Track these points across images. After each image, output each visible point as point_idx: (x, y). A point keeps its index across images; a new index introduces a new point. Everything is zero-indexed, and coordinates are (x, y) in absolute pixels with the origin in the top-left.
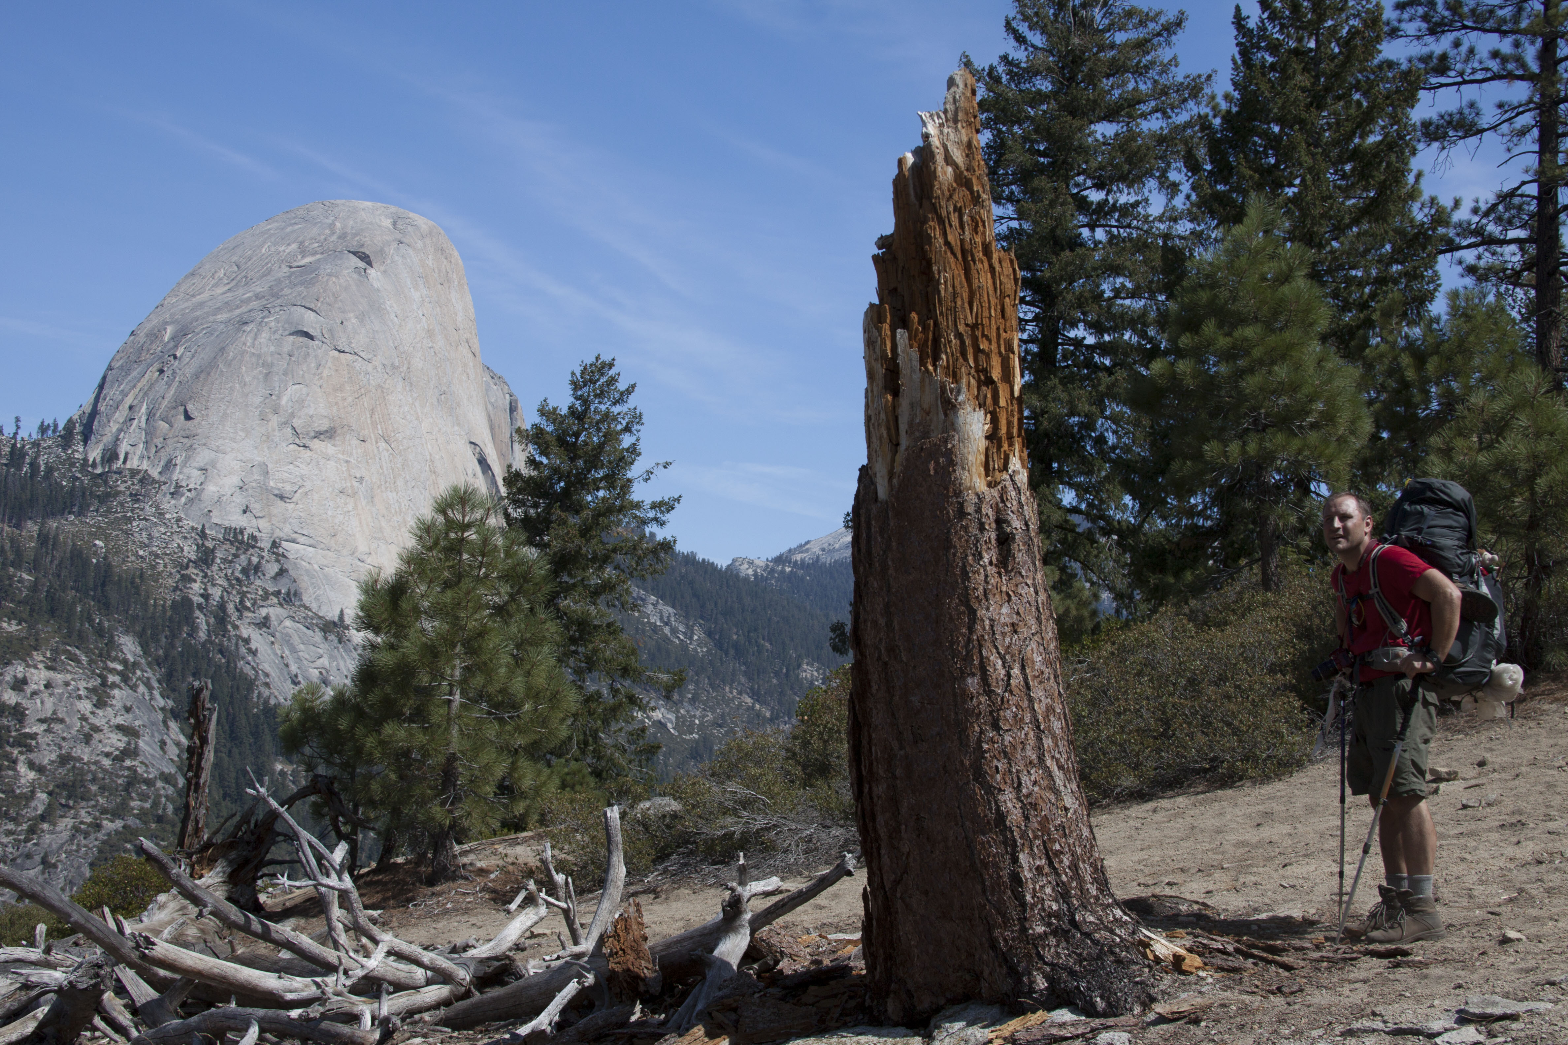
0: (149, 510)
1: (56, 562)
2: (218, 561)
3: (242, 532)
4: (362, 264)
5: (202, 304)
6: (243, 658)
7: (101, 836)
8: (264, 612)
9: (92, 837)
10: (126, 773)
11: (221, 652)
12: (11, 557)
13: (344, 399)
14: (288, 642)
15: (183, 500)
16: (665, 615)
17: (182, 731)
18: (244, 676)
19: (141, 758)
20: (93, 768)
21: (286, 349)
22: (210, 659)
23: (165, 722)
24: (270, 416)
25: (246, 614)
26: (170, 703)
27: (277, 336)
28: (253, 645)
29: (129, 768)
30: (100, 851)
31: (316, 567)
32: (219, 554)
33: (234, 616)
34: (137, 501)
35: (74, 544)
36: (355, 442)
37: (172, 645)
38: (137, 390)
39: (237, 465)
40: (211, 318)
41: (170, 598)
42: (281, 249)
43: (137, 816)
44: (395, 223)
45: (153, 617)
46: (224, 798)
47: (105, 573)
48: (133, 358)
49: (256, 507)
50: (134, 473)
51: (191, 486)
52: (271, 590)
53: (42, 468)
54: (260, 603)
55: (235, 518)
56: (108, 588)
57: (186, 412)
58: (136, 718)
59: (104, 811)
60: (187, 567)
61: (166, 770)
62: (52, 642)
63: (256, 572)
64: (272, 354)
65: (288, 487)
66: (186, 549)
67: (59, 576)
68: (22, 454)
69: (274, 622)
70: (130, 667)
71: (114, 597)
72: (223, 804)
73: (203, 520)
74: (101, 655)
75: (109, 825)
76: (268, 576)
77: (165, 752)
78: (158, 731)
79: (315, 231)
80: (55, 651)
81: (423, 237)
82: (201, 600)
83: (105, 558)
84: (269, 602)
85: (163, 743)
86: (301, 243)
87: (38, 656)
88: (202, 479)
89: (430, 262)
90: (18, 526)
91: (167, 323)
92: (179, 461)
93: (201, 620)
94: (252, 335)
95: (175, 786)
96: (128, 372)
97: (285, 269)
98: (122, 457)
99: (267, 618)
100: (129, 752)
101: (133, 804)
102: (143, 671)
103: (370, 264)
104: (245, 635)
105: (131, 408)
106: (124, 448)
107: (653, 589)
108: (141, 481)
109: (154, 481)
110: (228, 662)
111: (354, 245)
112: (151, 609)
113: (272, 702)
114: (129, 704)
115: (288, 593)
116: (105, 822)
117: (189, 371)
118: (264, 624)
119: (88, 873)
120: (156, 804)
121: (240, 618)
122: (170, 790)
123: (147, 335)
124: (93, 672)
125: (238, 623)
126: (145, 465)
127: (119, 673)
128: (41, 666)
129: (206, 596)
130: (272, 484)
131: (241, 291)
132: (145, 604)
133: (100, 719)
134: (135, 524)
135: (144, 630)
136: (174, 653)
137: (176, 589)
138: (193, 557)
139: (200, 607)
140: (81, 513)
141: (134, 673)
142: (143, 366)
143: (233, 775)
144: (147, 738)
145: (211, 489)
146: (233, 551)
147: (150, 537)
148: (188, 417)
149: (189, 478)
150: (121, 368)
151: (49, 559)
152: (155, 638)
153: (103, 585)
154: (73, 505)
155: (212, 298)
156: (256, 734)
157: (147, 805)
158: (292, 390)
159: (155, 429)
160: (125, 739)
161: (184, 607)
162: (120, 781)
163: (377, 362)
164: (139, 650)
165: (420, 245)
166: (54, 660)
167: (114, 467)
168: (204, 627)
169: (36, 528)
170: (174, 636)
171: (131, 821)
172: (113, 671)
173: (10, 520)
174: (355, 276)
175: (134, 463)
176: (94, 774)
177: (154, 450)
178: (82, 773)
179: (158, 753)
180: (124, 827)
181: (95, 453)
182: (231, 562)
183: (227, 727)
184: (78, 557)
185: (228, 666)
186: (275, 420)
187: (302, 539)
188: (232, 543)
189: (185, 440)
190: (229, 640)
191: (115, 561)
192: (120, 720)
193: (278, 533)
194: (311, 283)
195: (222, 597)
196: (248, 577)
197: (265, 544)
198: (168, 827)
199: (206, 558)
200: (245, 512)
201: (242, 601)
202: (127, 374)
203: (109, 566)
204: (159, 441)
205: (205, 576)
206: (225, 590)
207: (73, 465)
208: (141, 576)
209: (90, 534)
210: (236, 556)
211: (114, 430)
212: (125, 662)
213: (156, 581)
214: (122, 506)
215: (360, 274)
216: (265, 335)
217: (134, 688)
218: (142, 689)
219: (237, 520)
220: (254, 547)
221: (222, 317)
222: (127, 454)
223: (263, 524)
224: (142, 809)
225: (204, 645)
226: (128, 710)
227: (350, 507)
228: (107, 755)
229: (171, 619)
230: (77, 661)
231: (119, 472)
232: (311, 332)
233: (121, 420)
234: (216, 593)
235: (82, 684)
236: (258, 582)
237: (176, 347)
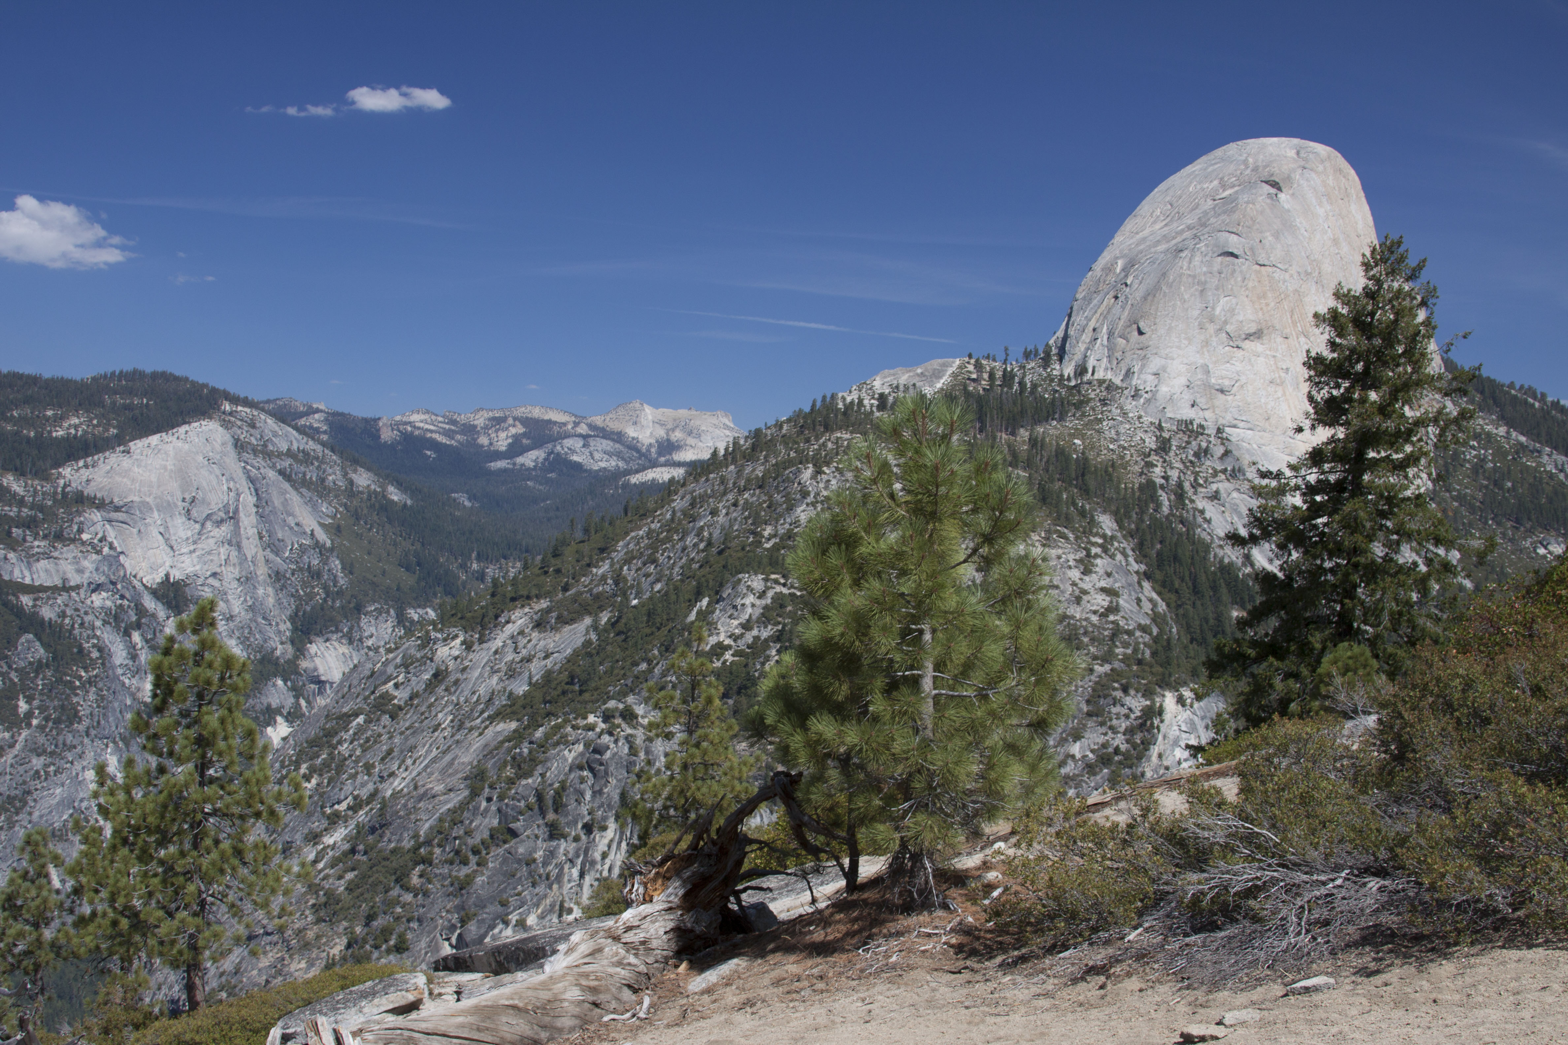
0: (1116, 412)
1: (1044, 460)
2: (1174, 448)
3: (1191, 423)
4: (1273, 191)
5: (1144, 239)
6: (1200, 526)
7: (1094, 678)
8: (1214, 487)
9: (1087, 679)
10: (1111, 626)
11: (1182, 522)
12: (1009, 458)
13: (1267, 305)
14: (1235, 510)
15: (1142, 400)
16: (1559, 463)
17: (1154, 589)
18: (1202, 541)
19: (1122, 614)
20: (1084, 623)
21: (1216, 268)
22: (1173, 529)
23: (1139, 583)
24: (1207, 325)
25: (1200, 489)
26: (1143, 567)
27: (1208, 258)
28: (1208, 515)
29: (1113, 622)
30: (1094, 690)
31: (1255, 446)
32: (1174, 443)
33: (1190, 491)
34: (1105, 405)
35: (1058, 444)
36: (1279, 340)
37: (1142, 520)
38: (1097, 315)
39: (1183, 368)
40: (1153, 250)
41: (1137, 481)
42: (1205, 186)
43: (1122, 661)
44: (1298, 153)
45: (1124, 498)
46: (1191, 642)
47: (1084, 466)
48: (1093, 289)
49: (1202, 401)
50: (1101, 382)
51: (1148, 389)
52: (1219, 468)
53: (1029, 385)
54: (1210, 480)
55: (1185, 411)
56: (1087, 477)
57: (1139, 329)
58: (1116, 581)
59: (1095, 658)
60: (1149, 455)
61: (1143, 622)
62: (1045, 524)
63: (1206, 455)
64: (1205, 274)
65: (1226, 383)
66: (1147, 440)
67: (1047, 471)
68: (1012, 376)
69: (1223, 495)
70: (1108, 540)
71: (1092, 484)
72: (1191, 646)
73: (1159, 416)
74: (1084, 532)
75: (1101, 669)
76: (1215, 457)
77: (1141, 607)
78: (1134, 590)
79: (1232, 167)
80: (1048, 532)
81: (1322, 161)
82: (1163, 481)
83: (1083, 453)
84: (1218, 478)
85: (1139, 600)
86: (1221, 179)
87: (1035, 537)
88: (1156, 382)
89: (1331, 181)
90: (1013, 433)
91: (1117, 258)
92: (1136, 369)
93: (1163, 497)
94: (1187, 259)
95: (1150, 634)
96: (1090, 301)
97: (1210, 203)
98: (1090, 370)
99: (1217, 492)
100: (1113, 609)
101: (1117, 651)
102: (1119, 542)
103: (1280, 189)
104: (1201, 507)
105: (1094, 330)
106: (1091, 363)
107: (1547, 442)
108: (1107, 388)
109: (1118, 388)
110: (1188, 530)
111: (1265, 175)
112: (1123, 492)
113: (1226, 561)
114: (1109, 570)
115: (1233, 470)
116: (1096, 667)
117: (1139, 295)
118: (1215, 497)
119: (1085, 709)
120: (1136, 650)
121: (1195, 493)
122: (1147, 638)
123: (1102, 270)
124: (1079, 546)
125: (1194, 497)
126: (1109, 375)
127: (1100, 546)
128: (1037, 544)
129: (1166, 478)
130: (1213, 381)
131: (1175, 225)
132: (1118, 488)
133: (1087, 584)
134: (1105, 423)
135: (1118, 509)
136: (1144, 526)
137: (1141, 474)
138: (1154, 447)
139: (1162, 487)
140: (1061, 419)
141: (1112, 545)
142: (1102, 294)
143: (1197, 623)
144: (1125, 597)
145: (1164, 389)
146: (1186, 439)
147: (1118, 433)
148: (1141, 333)
149: (1145, 382)
150: (1084, 298)
151: (1039, 457)
152: (1127, 515)
153: (1083, 475)
154: (1055, 413)
155: (1152, 233)
156: (1214, 588)
157: (1129, 651)
158: (1223, 301)
159: (1115, 345)
160: (1108, 599)
161: (1149, 487)
162: (1106, 633)
163: (1293, 270)
164: (1115, 526)
165: (1321, 168)
166: (1047, 539)
167: (1085, 379)
168: (1166, 503)
169: (1027, 434)
170: (1142, 512)
171: (1117, 665)
172: (1095, 544)
173: (1007, 430)
174: (1269, 201)
175: (1100, 375)
176: (1085, 628)
177: (1115, 362)
178: (1076, 628)
179: (1135, 608)
180: (1112, 670)
181: (1069, 370)
182: (1184, 448)
183: (1190, 584)
184: (1061, 454)
185: (1188, 534)
186: (1211, 328)
187: (1241, 424)
188: (1184, 433)
189: (1140, 352)
190: (1188, 512)
191: (1091, 455)
192: (1103, 584)
193: (1221, 421)
194: (1233, 211)
195: (1179, 478)
196: (1199, 459)
197: (1212, 431)
198: (1147, 668)
199: (1164, 446)
200: (1193, 406)
201: (1196, 480)
202: (1089, 303)
203: (1086, 460)
204: (1118, 355)
205: (1165, 461)
206: (1181, 471)
207: (1052, 380)
208: (1113, 466)
209: (1070, 435)
210: (1188, 443)
211: (1083, 349)
212: (1104, 536)
213: (1125, 469)
214: (1093, 409)
215: (1272, 198)
216: (1197, 259)
217: (1112, 557)
218: (1119, 557)
219: (1187, 413)
220: (1202, 434)
221: (1162, 247)
222: (1094, 368)
223: (1208, 414)
224: (1124, 654)
225: (1167, 517)
226: (1109, 575)
227: (1279, 394)
228: (1095, 612)
229: (1139, 499)
230: (1066, 538)
231: (1089, 383)
232: (1235, 252)
233: (1088, 341)
234: (1174, 474)
235: (1071, 557)
236: (1208, 463)
237: (1126, 276)
